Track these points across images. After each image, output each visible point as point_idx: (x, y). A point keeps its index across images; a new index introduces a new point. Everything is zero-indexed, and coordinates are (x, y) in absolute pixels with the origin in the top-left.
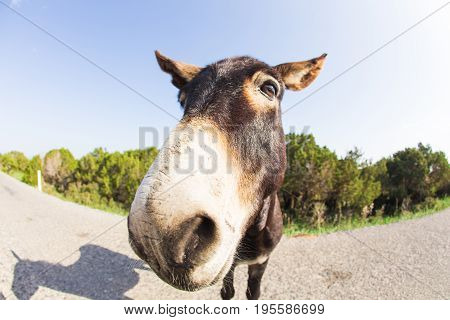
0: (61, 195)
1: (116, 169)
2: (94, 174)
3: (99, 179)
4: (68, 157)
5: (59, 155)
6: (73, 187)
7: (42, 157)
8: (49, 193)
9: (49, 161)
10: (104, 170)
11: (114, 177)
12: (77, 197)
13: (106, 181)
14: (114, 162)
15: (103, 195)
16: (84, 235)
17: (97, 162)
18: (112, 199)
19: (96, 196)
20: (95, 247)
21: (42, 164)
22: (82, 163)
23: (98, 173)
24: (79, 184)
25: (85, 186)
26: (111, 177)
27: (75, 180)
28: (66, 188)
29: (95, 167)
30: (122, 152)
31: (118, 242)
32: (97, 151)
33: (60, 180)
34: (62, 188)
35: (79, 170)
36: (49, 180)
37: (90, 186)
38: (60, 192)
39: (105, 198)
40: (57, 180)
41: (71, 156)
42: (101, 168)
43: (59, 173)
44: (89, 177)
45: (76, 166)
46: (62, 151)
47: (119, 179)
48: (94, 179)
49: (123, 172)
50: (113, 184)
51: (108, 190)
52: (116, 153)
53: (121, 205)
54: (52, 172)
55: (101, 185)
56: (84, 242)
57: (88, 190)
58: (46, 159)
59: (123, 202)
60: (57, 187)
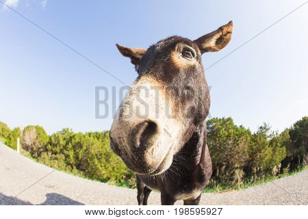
0: (35, 160)
1: (79, 145)
2: (62, 147)
3: (65, 152)
4: (41, 133)
5: (35, 129)
6: (44, 155)
7: (22, 129)
8: (25, 156)
9: (27, 133)
10: (70, 146)
11: (77, 151)
12: (47, 163)
13: (71, 154)
14: (77, 140)
15: (68, 164)
16: (50, 187)
17: (65, 139)
18: (75, 168)
19: (63, 163)
20: (59, 195)
21: (21, 135)
22: (53, 138)
23: (65, 147)
24: (50, 153)
25: (54, 155)
26: (75, 151)
27: (47, 150)
28: (39, 155)
29: (62, 142)
30: (84, 134)
31: (78, 195)
32: (65, 131)
33: (35, 149)
34: (36, 155)
35: (50, 143)
36: (26, 148)
37: (58, 156)
38: (34, 157)
39: (69, 166)
40: (32, 149)
41: (44, 132)
42: (67, 144)
43: (34, 143)
44: (58, 150)
45: (47, 140)
46: (38, 128)
47: (81, 153)
48: (61, 151)
49: (85, 148)
50: (77, 158)
51: (72, 161)
52: (80, 133)
53: (82, 172)
54: (29, 142)
55: (67, 156)
56: (51, 191)
57: (56, 159)
58: (24, 131)
59: (84, 170)
60: (32, 154)
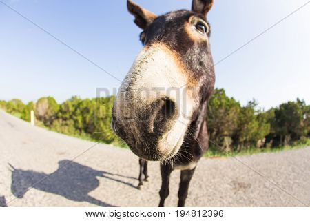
0: (48, 128)
1: (87, 110)
2: (71, 113)
3: (75, 118)
4: (53, 103)
5: (46, 101)
6: (56, 122)
7: (35, 102)
8: (39, 126)
9: (40, 105)
10: (78, 111)
11: (85, 115)
12: (58, 129)
13: (80, 118)
14: (85, 105)
15: (77, 128)
16: (62, 154)
17: (73, 106)
18: (83, 131)
19: (72, 129)
20: (70, 162)
21: (35, 107)
22: (63, 107)
23: (74, 113)
24: (61, 120)
25: (64, 122)
26: (83, 116)
27: (57, 118)
28: (51, 123)
29: (72, 109)
30: (91, 99)
31: (86, 159)
32: (74, 98)
33: (47, 118)
34: (48, 123)
35: (61, 111)
36: (39, 118)
37: (68, 122)
38: (47, 126)
39: (78, 131)
40: (45, 118)
41: (55, 102)
42: (76, 109)
43: (47, 113)
44: (67, 116)
45: (58, 108)
46: (49, 99)
47: (88, 117)
48: (71, 117)
49: (91, 112)
50: (84, 121)
51: (80, 125)
52: (87, 99)
53: (89, 135)
54: (41, 113)
55: (76, 121)
56: (62, 158)
57: (66, 125)
58: (37, 104)
59: (90, 133)
60: (45, 123)
